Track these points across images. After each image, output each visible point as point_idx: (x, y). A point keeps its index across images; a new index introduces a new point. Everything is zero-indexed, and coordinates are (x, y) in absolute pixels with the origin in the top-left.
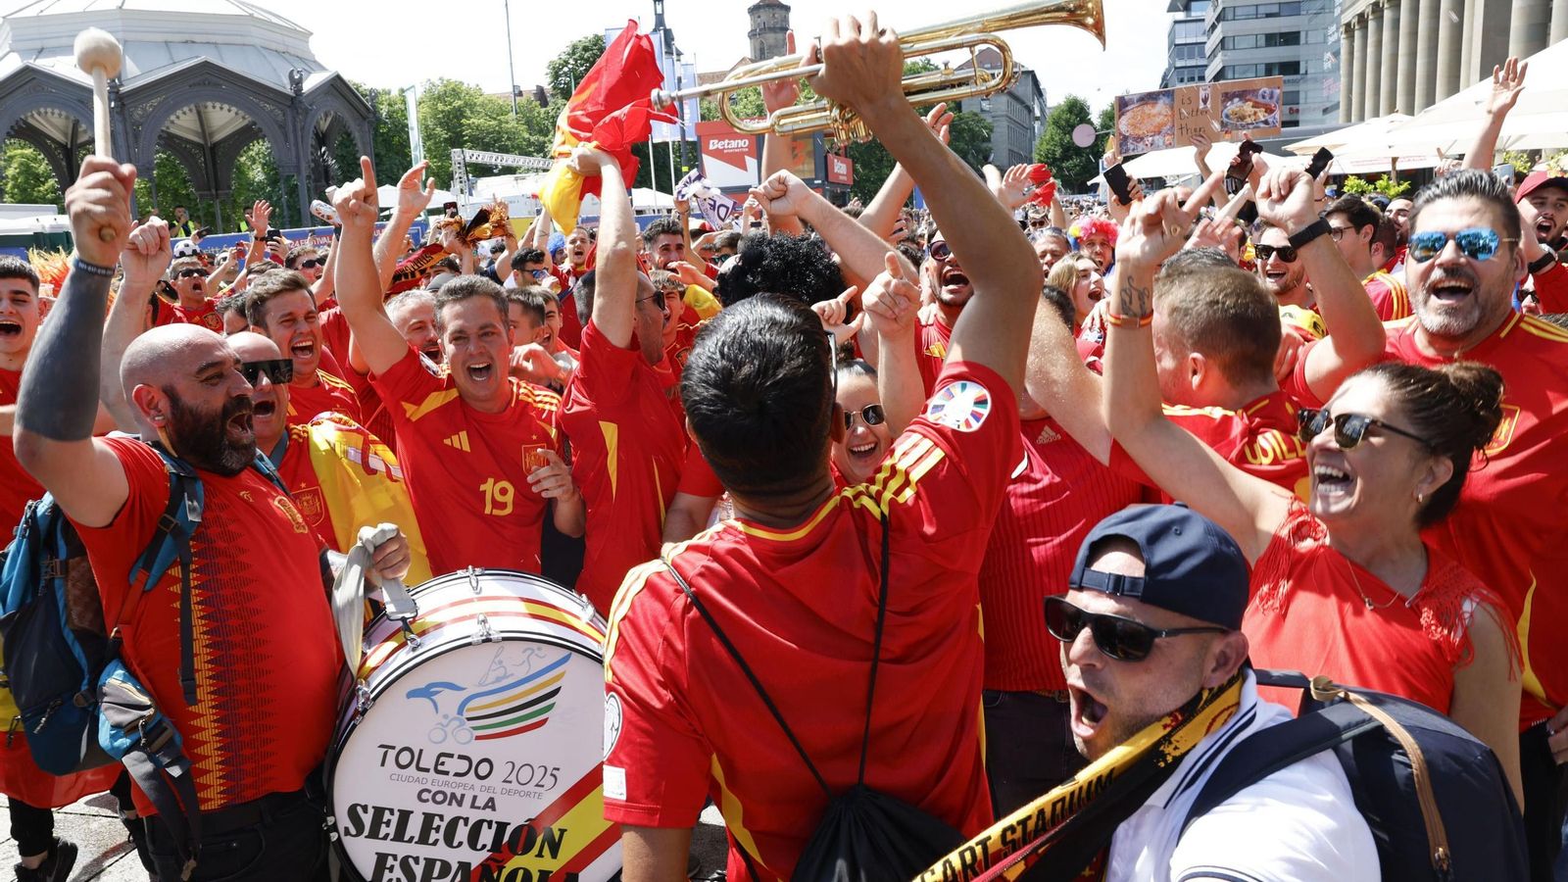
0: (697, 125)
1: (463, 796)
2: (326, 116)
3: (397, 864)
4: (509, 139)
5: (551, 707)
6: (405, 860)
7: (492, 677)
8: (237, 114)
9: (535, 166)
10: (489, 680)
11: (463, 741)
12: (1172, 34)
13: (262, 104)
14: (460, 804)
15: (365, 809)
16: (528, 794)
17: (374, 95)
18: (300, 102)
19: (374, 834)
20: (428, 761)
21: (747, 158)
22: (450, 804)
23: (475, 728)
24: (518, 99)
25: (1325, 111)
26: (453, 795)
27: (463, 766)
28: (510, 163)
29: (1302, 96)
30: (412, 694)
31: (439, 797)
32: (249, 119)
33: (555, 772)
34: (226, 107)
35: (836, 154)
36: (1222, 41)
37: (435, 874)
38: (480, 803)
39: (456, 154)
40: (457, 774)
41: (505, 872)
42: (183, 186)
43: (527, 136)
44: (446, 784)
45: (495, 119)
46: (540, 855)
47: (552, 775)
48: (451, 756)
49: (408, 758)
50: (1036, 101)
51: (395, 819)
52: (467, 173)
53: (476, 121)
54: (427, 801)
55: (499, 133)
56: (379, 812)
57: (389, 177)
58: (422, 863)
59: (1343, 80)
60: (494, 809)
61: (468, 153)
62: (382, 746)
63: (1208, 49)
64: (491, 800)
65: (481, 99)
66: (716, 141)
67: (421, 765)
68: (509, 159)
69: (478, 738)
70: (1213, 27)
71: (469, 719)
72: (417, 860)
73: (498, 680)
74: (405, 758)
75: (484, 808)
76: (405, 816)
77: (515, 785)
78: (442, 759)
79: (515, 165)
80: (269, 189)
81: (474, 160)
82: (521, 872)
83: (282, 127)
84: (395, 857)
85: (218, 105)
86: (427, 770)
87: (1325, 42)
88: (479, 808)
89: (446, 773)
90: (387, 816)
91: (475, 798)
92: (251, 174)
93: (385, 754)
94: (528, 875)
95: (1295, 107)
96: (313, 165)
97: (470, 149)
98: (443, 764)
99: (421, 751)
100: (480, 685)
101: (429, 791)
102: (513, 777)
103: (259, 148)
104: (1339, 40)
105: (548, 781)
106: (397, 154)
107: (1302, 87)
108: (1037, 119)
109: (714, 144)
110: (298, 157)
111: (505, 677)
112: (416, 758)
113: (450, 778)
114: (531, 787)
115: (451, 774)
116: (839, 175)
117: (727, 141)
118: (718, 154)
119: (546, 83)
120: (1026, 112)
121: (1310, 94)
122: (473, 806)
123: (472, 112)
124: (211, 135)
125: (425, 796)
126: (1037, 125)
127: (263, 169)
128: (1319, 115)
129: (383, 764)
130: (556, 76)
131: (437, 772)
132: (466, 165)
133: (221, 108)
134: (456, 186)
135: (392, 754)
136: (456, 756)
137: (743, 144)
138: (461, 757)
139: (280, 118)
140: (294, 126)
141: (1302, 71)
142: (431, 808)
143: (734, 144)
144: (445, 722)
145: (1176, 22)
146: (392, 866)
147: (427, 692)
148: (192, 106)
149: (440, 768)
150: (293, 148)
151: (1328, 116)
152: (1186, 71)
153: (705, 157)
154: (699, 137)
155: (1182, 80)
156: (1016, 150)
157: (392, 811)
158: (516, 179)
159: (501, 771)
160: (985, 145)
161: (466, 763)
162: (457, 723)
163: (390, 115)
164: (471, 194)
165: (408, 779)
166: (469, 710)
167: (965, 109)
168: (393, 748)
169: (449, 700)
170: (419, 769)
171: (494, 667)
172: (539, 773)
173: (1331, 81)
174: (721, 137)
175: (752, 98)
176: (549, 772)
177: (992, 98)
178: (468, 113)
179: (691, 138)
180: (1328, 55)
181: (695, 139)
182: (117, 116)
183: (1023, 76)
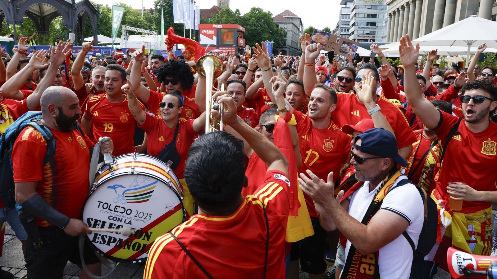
0: (199, 25)
1: (122, 219)
2: (82, 11)
3: (100, 237)
4: (140, 23)
5: (151, 196)
6: (103, 236)
7: (134, 185)
8: (52, 8)
9: (148, 33)
10: (133, 186)
11: (123, 203)
12: (341, 11)
13: (61, 5)
14: (121, 221)
15: (92, 219)
16: (142, 221)
17: (98, 6)
18: (74, 6)
19: (94, 227)
20: (112, 208)
21: (213, 36)
22: (118, 221)
23: (127, 200)
24: (144, 12)
25: (382, 37)
26: (119, 219)
27: (123, 210)
28: (140, 31)
29: (376, 32)
30: (109, 187)
31: (115, 219)
32: (56, 10)
33: (150, 215)
34: (49, 5)
35: (240, 37)
36: (355, 14)
37: (112, 241)
38: (127, 222)
39: (123, 27)
40: (121, 213)
41: (133, 243)
42: (32, 28)
43: (146, 23)
44: (117, 215)
45: (136, 17)
46: (144, 239)
47: (149, 216)
48: (119, 207)
49: (106, 206)
50: (301, 27)
51: (101, 224)
52: (126, 32)
53: (130, 17)
54: (111, 219)
55: (137, 21)
56: (96, 221)
57: (101, 32)
58: (108, 237)
59: (388, 29)
60: (131, 224)
61: (127, 27)
62: (99, 202)
63: (351, 17)
64: (130, 221)
65: (132, 10)
67: (110, 209)
68: (140, 30)
69: (128, 202)
70: (353, 10)
71: (126, 197)
72: (106, 237)
73: (135, 186)
74: (105, 206)
75: (128, 223)
76: (104, 223)
77: (138, 218)
78: (117, 208)
79: (142, 32)
80: (61, 32)
81: (129, 29)
82: (138, 244)
83: (68, 13)
84: (100, 235)
85: (46, 4)
86: (112, 210)
87: (384, 18)
88: (126, 223)
89: (118, 212)
90: (99, 222)
91: (125, 220)
92: (56, 27)
93: (100, 204)
94: (140, 245)
95: (374, 36)
96: (77, 26)
97: (128, 26)
98: (117, 209)
99: (110, 204)
100: (130, 187)
101: (112, 217)
102: (137, 215)
103: (59, 19)
104: (387, 18)
105: (148, 218)
106: (104, 25)
107: (376, 30)
108: (300, 32)
109: (204, 31)
110: (72, 24)
111: (137, 185)
112: (109, 206)
113: (119, 213)
114: (142, 219)
115: (119, 212)
116: (241, 44)
117: (208, 31)
118: (205, 34)
119: (153, 7)
120: (297, 30)
121: (379, 32)
122: (125, 222)
123: (129, 14)
124: (43, 13)
125: (111, 218)
126: (300, 34)
127: (60, 25)
128: (381, 38)
129: (99, 207)
130: (156, 6)
131: (115, 211)
132: (126, 30)
133: (47, 5)
134: (123, 37)
135: (102, 204)
136: (121, 207)
137: (212, 32)
138: (122, 208)
139: (67, 10)
140: (72, 14)
141: (377, 25)
142: (112, 222)
143: (210, 32)
144: (118, 197)
145: (342, 8)
147: (114, 187)
148: (37, 4)
149: (116, 210)
150: (71, 21)
151: (383, 39)
152: (344, 22)
153: (200, 34)
154: (199, 29)
155: (343, 25)
156: (294, 40)
157: (100, 221)
158: (142, 36)
159: (134, 213)
160: (284, 38)
161: (124, 210)
162: (122, 197)
163: (103, 12)
164: (127, 40)
165: (106, 212)
166: (126, 194)
167: (279, 27)
168: (102, 202)
169: (120, 190)
170: (109, 209)
171: (134, 182)
172: (145, 215)
173: (384, 29)
174: (206, 29)
175: (217, 18)
176: (148, 215)
177: (288, 24)
178: (128, 14)
179: (197, 29)
180: (384, 22)
181: (198, 29)
182: (10, 4)
183: (297, 19)
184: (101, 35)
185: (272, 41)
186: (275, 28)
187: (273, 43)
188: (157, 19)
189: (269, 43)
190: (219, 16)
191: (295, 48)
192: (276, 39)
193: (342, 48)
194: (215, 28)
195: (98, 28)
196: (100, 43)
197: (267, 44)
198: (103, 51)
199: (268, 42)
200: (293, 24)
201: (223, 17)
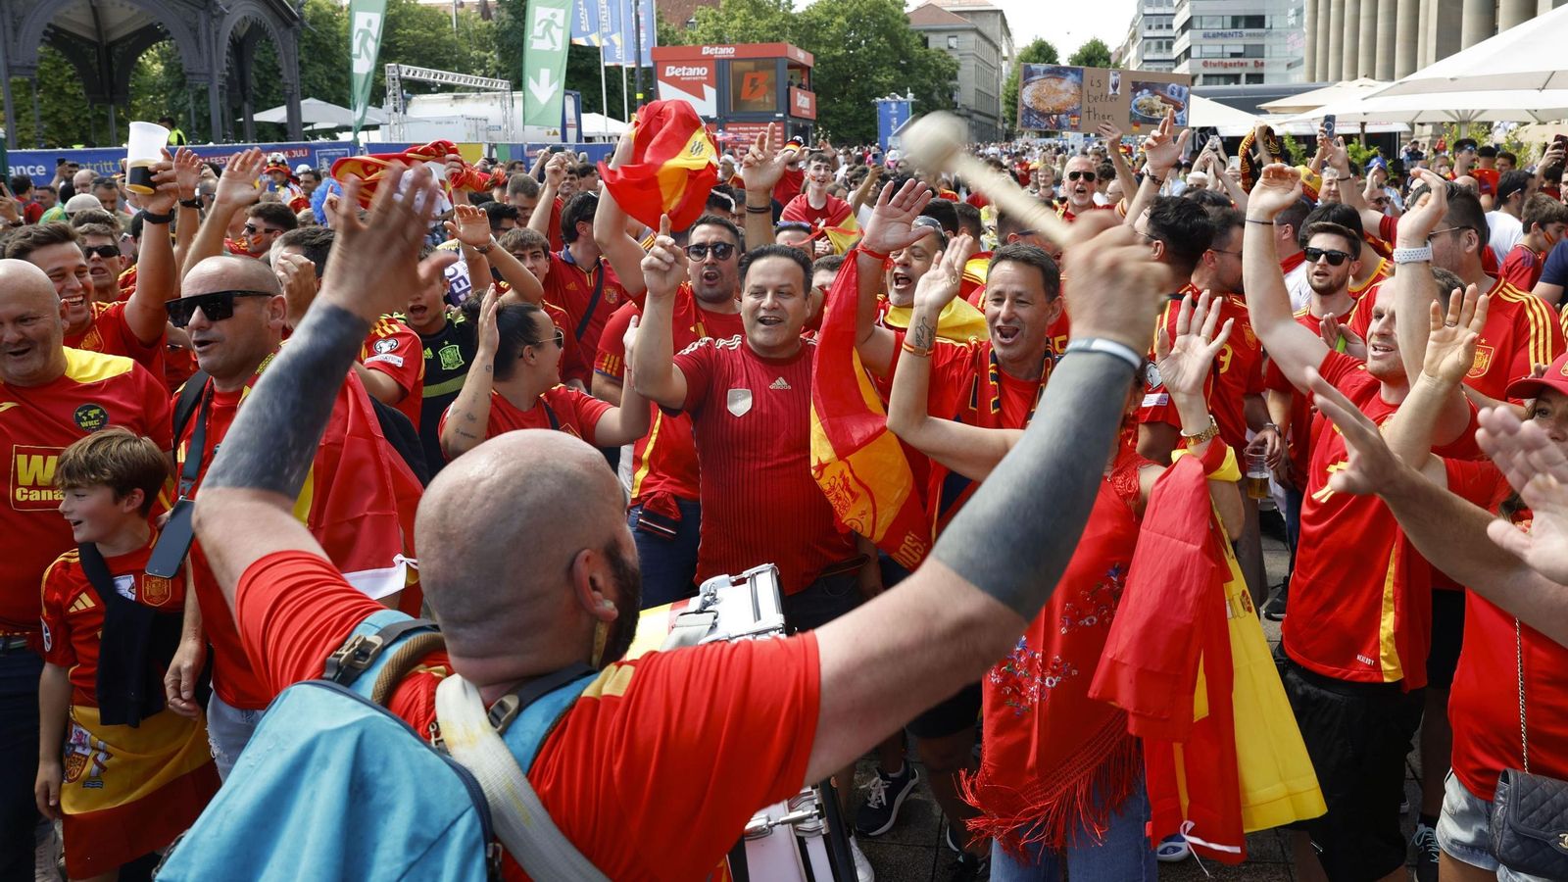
0: (653, 49)
2: (245, 19)
4: (447, 53)
8: (139, 11)
9: (478, 85)
21: (705, 87)
24: (459, 10)
25: (1289, 66)
28: (449, 81)
29: (1267, 49)
32: (154, 19)
35: (800, 86)
39: (391, 67)
43: (467, 50)
45: (433, 30)
50: (1004, 41)
52: (402, 88)
53: (411, 31)
55: (437, 45)
57: (310, 86)
59: (1308, 38)
61: (405, 68)
65: (418, 9)
66: (673, 68)
68: (449, 77)
79: (456, 82)
81: (410, 75)
83: (194, 30)
95: (1260, 60)
96: (227, 73)
97: (404, 63)
107: (1267, 41)
108: (1005, 59)
109: (671, 71)
110: (210, 65)
116: (801, 108)
117: (684, 68)
118: (674, 82)
120: (993, 51)
121: (1275, 48)
123: (408, 22)
124: (107, 32)
126: (1004, 65)
128: (1283, 69)
132: (401, 80)
134: (389, 104)
137: (701, 72)
139: (191, 19)
140: (208, 31)
141: (1267, 25)
143: (692, 71)
150: (206, 56)
151: (1293, 70)
152: (1154, 18)
153: (659, 82)
154: (655, 62)
155: (1150, 28)
156: (983, 89)
158: (455, 98)
160: (952, 83)
163: (315, 20)
164: (405, 113)
167: (932, 45)
173: (1294, 37)
174: (678, 63)
175: (711, 23)
177: (960, 35)
178: (404, 23)
179: (647, 63)
180: (1292, 12)
181: (651, 64)
183: (992, 15)
184: (311, 101)
185: (910, 96)
186: (919, 51)
187: (913, 103)
188: (506, 33)
189: (899, 102)
190: (722, 14)
191: (988, 116)
192: (922, 87)
193: (1136, 107)
194: (709, 58)
195: (301, 73)
196: (309, 128)
197: (894, 106)
198: (320, 158)
199: (894, 97)
200: (977, 31)
201: (734, 18)
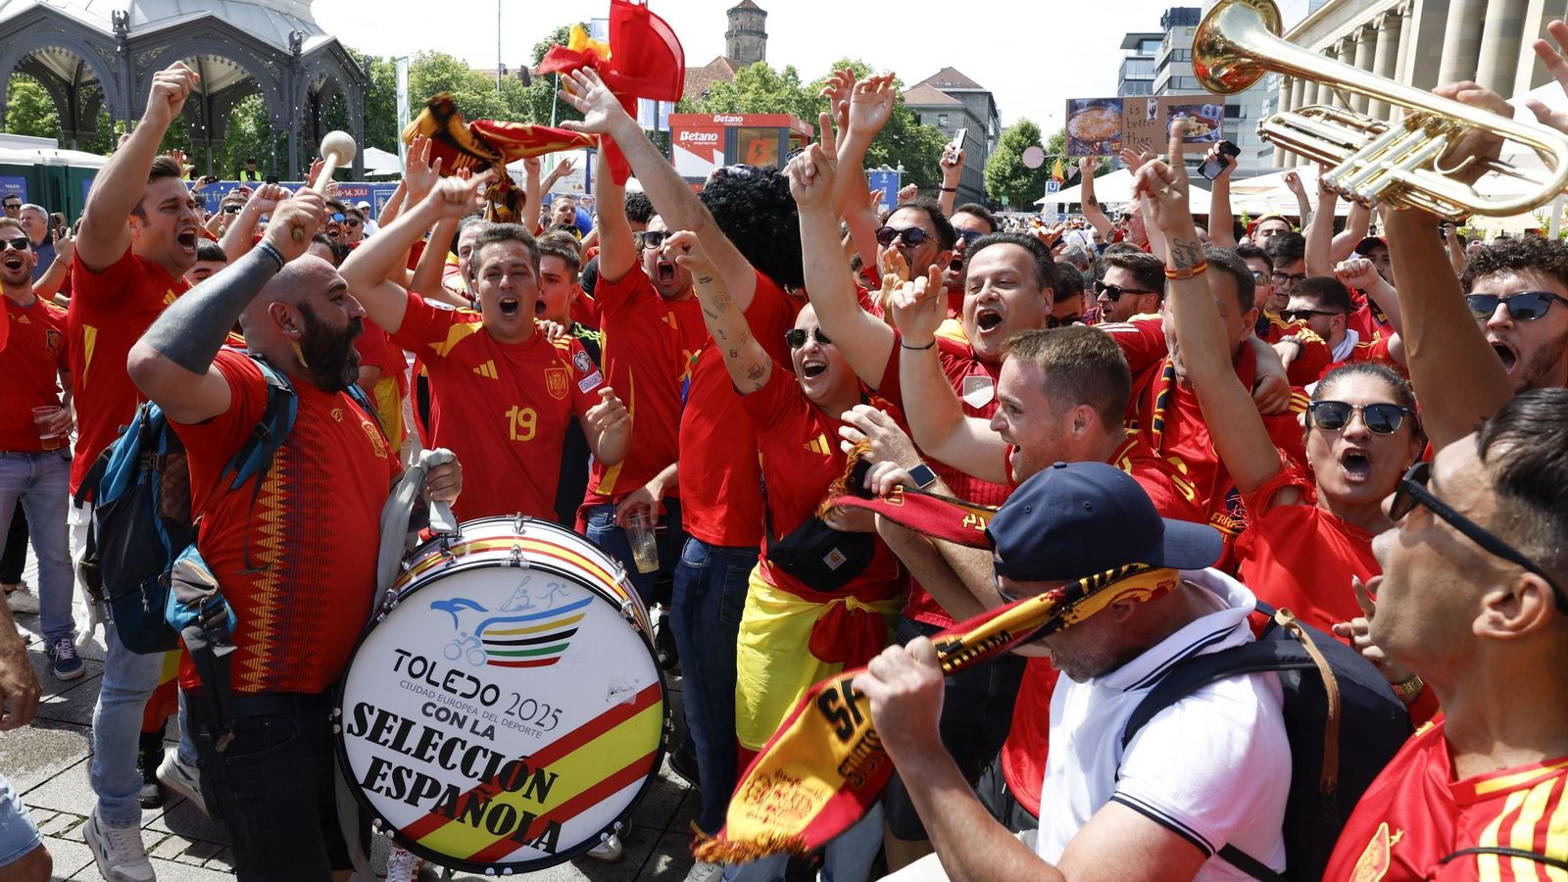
0: (670, 116)
1: (465, 718)
2: (321, 76)
3: (390, 773)
5: (564, 647)
6: (399, 770)
7: (514, 604)
8: (236, 68)
10: (512, 607)
11: (474, 662)
12: (1123, 70)
13: (261, 61)
14: (461, 725)
15: (371, 709)
16: (527, 730)
17: (368, 61)
18: (298, 62)
19: (374, 737)
20: (438, 676)
21: (714, 151)
22: (451, 723)
23: (489, 652)
24: (503, 76)
26: (456, 715)
27: (471, 688)
30: (436, 605)
31: (443, 714)
32: (247, 74)
33: (557, 714)
34: (227, 60)
36: (1170, 80)
37: (424, 792)
38: (480, 728)
40: (464, 695)
41: (491, 806)
42: (176, 130)
43: (508, 112)
44: (452, 702)
45: (480, 94)
46: (527, 796)
47: (554, 716)
48: (461, 675)
49: (419, 668)
50: (991, 121)
51: (397, 727)
54: (431, 715)
56: (384, 716)
57: (373, 140)
58: (414, 777)
60: (492, 738)
62: (399, 651)
63: (1156, 87)
64: (491, 728)
65: (468, 73)
66: (687, 133)
67: (431, 678)
69: (490, 663)
70: (1163, 66)
71: (485, 642)
72: (409, 773)
73: (520, 608)
74: (418, 667)
75: (483, 735)
76: (407, 725)
77: (516, 719)
78: (453, 676)
80: (259, 141)
82: (506, 809)
83: (279, 85)
84: (390, 765)
85: (219, 58)
86: (437, 684)
87: (1265, 89)
88: (478, 733)
89: (454, 691)
90: (390, 722)
91: (476, 722)
92: (243, 126)
93: (401, 659)
94: (512, 813)
96: (304, 122)
98: (452, 681)
99: (434, 664)
100: (502, 610)
101: (434, 706)
102: (515, 710)
103: (254, 101)
104: (1277, 89)
105: (549, 721)
106: (383, 118)
108: (991, 138)
109: (685, 136)
110: (291, 115)
111: (527, 607)
112: (429, 669)
113: (457, 697)
114: (531, 724)
115: (459, 693)
117: (697, 134)
118: (688, 146)
119: (530, 63)
120: (980, 130)
122: (473, 730)
123: (458, 86)
124: (210, 85)
125: (430, 710)
126: (990, 143)
127: (255, 121)
129: (396, 669)
130: (540, 58)
131: (446, 688)
133: (222, 62)
135: (407, 660)
136: (466, 677)
137: (711, 138)
138: (470, 678)
139: (278, 76)
140: (290, 85)
141: (1241, 115)
142: (433, 724)
143: (704, 137)
144: (462, 640)
145: (1128, 59)
146: (386, 774)
147: (450, 606)
148: (195, 58)
149: (449, 684)
150: (288, 105)
153: (675, 146)
154: (671, 128)
157: (395, 718)
159: (506, 701)
161: (474, 685)
162: (471, 643)
163: (380, 81)
165: (416, 689)
166: (486, 633)
167: (924, 123)
168: (409, 655)
169: (470, 619)
170: (429, 681)
171: (518, 595)
172: (542, 711)
174: (692, 130)
175: (725, 95)
176: (550, 713)
177: (950, 114)
178: (454, 86)
179: (664, 128)
180: (1266, 102)
181: (668, 130)
182: (121, 60)
183: (980, 97)
184: (373, 149)
185: (900, 167)
186: (911, 129)
187: (902, 174)
188: (543, 98)
189: (890, 173)
190: (734, 88)
191: (972, 190)
192: (912, 161)
194: (720, 125)
195: (365, 127)
196: (370, 174)
197: (885, 176)
198: (378, 197)
199: (885, 168)
200: (967, 111)
201: (745, 91)
